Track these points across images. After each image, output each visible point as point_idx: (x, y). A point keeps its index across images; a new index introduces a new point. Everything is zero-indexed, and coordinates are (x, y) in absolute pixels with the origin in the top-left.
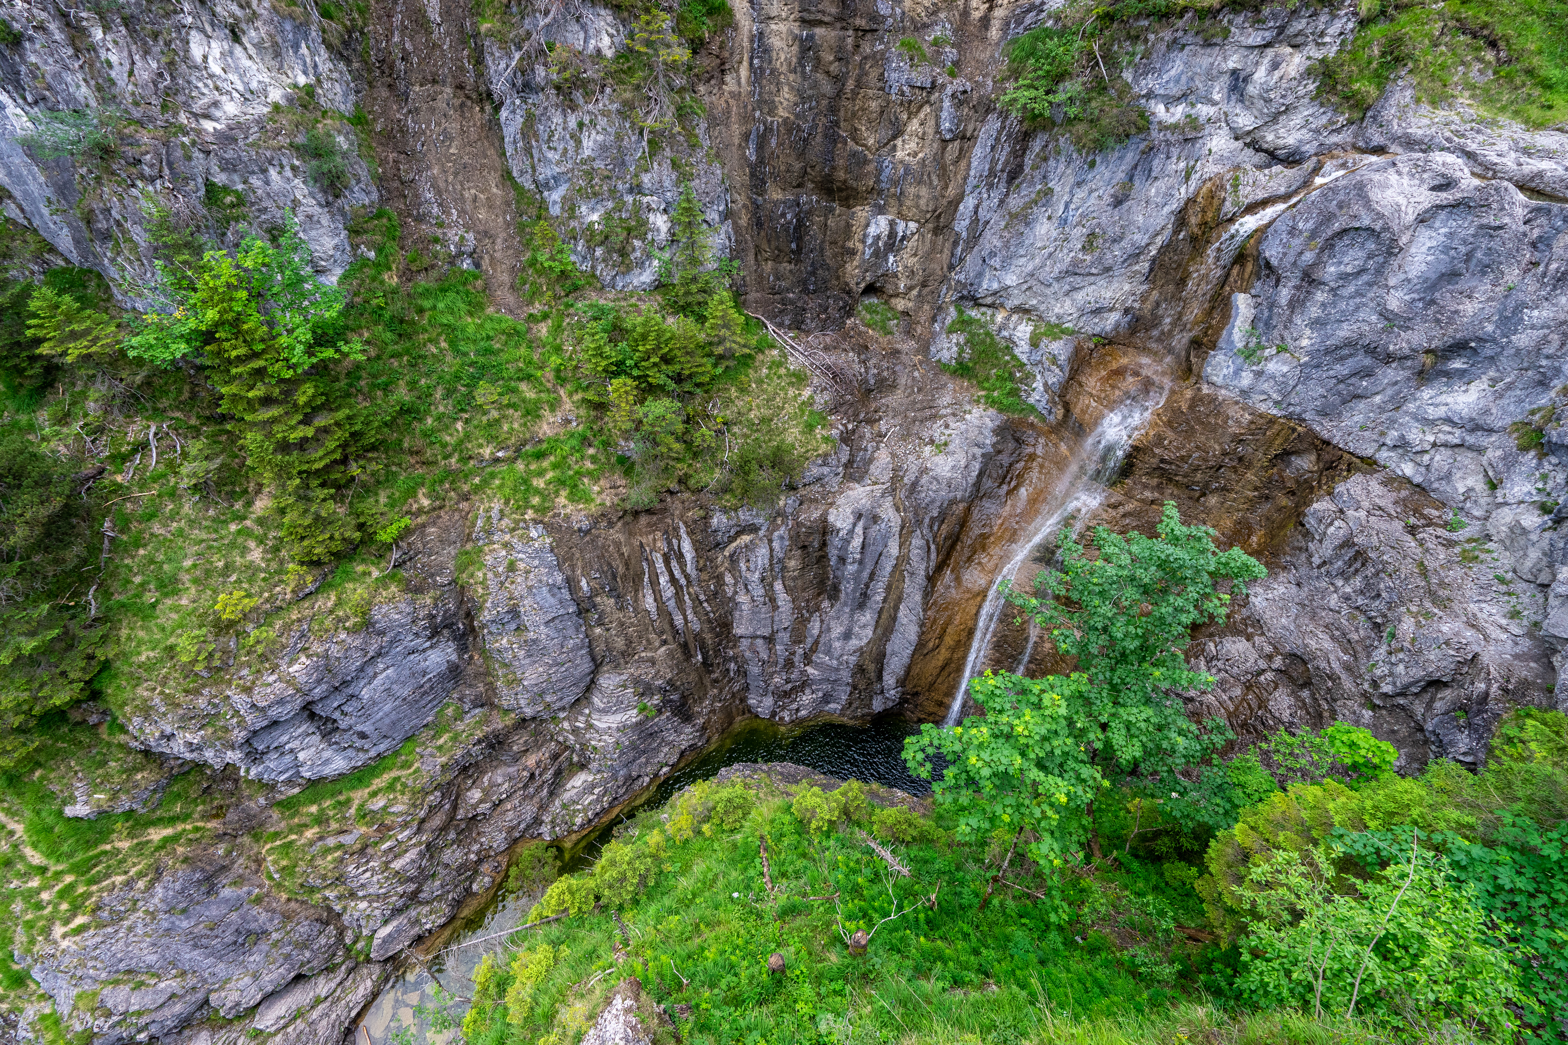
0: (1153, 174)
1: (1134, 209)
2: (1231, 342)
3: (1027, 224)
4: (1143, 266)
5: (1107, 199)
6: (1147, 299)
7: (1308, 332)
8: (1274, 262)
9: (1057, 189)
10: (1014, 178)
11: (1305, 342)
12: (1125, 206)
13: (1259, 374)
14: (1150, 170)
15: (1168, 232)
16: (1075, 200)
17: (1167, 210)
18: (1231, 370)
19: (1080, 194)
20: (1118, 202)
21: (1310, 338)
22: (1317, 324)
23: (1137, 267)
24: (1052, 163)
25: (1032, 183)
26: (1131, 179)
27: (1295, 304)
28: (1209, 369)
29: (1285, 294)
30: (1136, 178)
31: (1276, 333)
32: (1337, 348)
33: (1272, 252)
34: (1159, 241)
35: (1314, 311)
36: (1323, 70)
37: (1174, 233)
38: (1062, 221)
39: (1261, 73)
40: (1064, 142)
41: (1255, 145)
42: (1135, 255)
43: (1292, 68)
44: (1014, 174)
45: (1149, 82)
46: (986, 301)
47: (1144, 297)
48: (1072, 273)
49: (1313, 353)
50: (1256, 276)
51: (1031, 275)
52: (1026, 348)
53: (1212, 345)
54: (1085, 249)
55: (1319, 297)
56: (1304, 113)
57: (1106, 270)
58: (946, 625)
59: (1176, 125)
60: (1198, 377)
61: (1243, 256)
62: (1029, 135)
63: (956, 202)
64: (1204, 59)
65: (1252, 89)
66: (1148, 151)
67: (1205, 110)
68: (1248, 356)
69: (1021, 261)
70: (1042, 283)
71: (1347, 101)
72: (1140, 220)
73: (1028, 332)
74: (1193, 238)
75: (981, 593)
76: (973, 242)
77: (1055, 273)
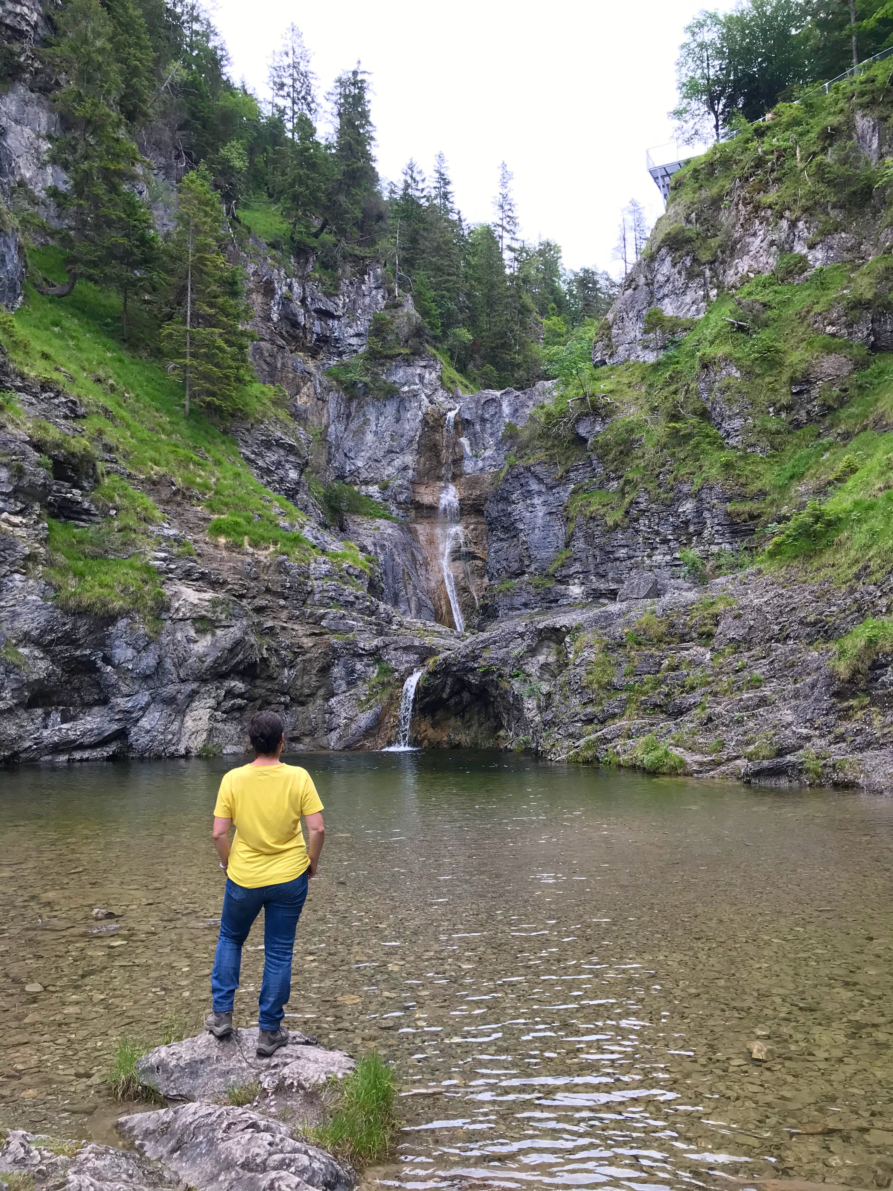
0: (407, 409)
1: (404, 423)
2: (467, 454)
3: (363, 434)
4: (415, 446)
5: (393, 420)
7: (490, 439)
8: (469, 419)
9: (371, 418)
10: (349, 418)
11: (491, 442)
12: (401, 422)
13: (483, 460)
14: (405, 407)
15: (420, 430)
16: (380, 422)
17: (417, 420)
18: (473, 464)
19: (382, 419)
20: (398, 421)
21: (492, 440)
22: (492, 435)
23: (413, 447)
24: (366, 408)
25: (359, 418)
26: (399, 412)
27: (483, 430)
28: (464, 468)
29: (478, 427)
30: (401, 411)
31: (480, 444)
32: (502, 440)
33: (467, 416)
34: (418, 434)
35: (490, 431)
36: (440, 378)
37: (423, 429)
38: (376, 433)
39: (427, 376)
40: (369, 399)
41: (431, 402)
42: (411, 441)
43: (434, 375)
44: (349, 416)
45: (394, 378)
46: (348, 480)
47: (418, 463)
48: (390, 451)
49: (496, 445)
50: (464, 429)
51: (369, 458)
52: (378, 495)
53: (462, 458)
54: (392, 440)
55: (488, 426)
56: (441, 392)
57: (402, 450)
58: (440, 600)
59: (408, 392)
60: (461, 475)
61: (456, 424)
62: (350, 400)
63: (327, 427)
64: (410, 370)
65: (426, 381)
66: (402, 400)
67: (415, 387)
68: (476, 456)
69: (363, 454)
70: (376, 461)
71: (449, 390)
72: (408, 427)
73: (376, 487)
74: (432, 427)
75: (443, 582)
76: (338, 447)
77: (382, 454)
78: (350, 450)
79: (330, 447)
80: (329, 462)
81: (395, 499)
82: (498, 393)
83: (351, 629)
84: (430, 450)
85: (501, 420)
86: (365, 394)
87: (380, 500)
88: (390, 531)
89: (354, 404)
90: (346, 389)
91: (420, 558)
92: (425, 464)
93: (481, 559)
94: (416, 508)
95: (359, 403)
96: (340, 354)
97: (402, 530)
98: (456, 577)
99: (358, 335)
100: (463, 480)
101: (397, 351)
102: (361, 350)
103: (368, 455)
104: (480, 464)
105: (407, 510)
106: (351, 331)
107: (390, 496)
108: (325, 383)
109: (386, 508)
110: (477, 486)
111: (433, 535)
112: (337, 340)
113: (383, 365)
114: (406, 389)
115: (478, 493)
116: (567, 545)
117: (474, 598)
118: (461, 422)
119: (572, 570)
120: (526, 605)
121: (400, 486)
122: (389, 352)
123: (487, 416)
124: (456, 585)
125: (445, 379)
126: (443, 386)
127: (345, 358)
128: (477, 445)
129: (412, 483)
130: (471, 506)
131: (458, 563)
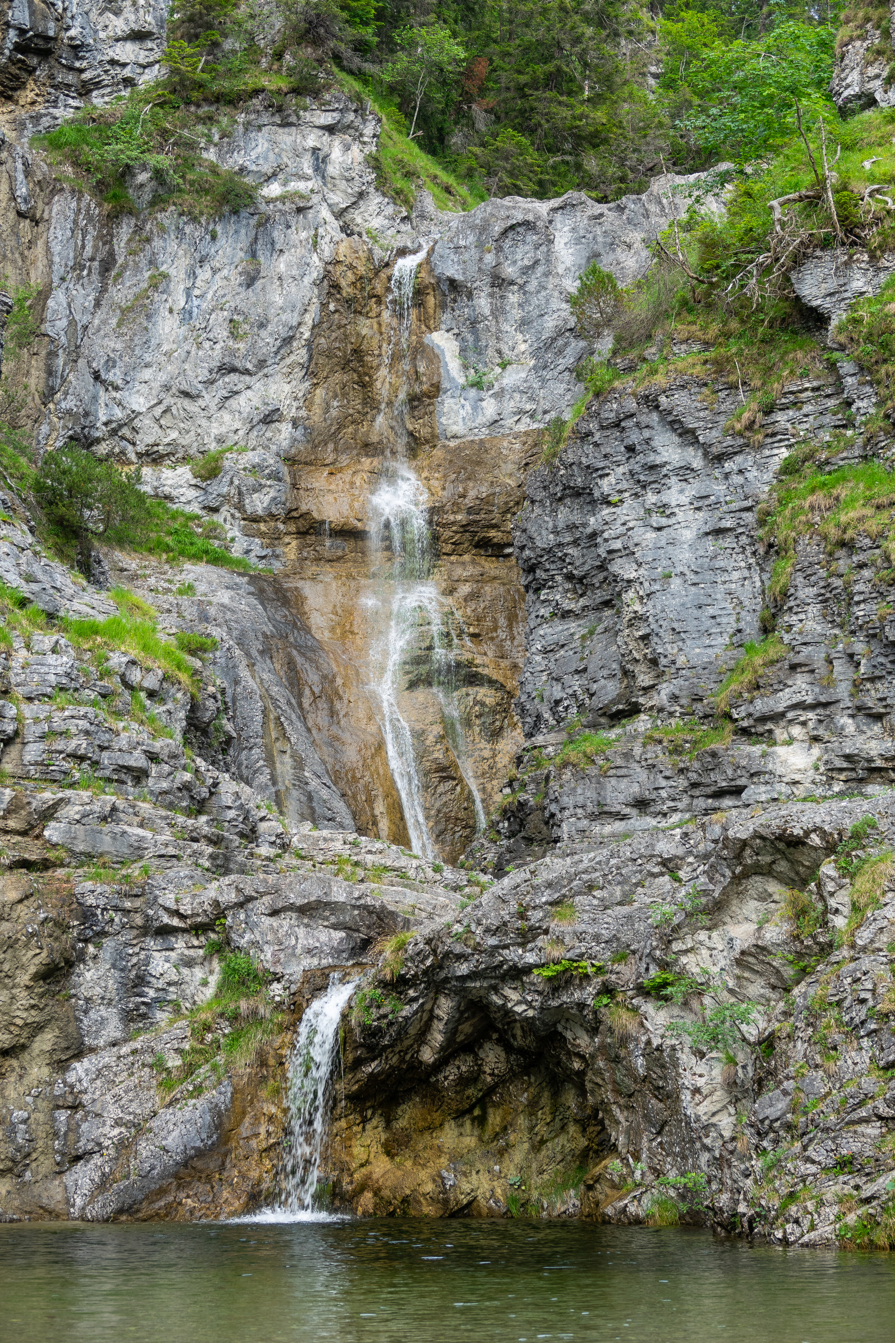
0: (278, 247)
1: (268, 287)
2: (452, 380)
3: (149, 317)
4: (300, 355)
5: (237, 279)
6: (312, 403)
7: (520, 337)
8: (459, 277)
9: (173, 272)
10: (107, 270)
11: (523, 347)
12: (259, 284)
13: (499, 395)
14: (273, 243)
15: (314, 309)
16: (199, 283)
17: (307, 280)
18: (468, 408)
19: (204, 274)
20: (251, 280)
21: (525, 341)
22: (524, 324)
23: (293, 357)
24: (157, 243)
25: (137, 269)
26: (254, 255)
27: (498, 312)
28: (443, 420)
29: (483, 303)
30: (260, 253)
31: (491, 352)
32: (554, 340)
33: (452, 270)
34: (309, 319)
35: (516, 314)
36: (374, 163)
37: (324, 306)
38: (187, 315)
39: (336, 154)
40: (167, 217)
41: (347, 230)
42: (288, 341)
43: (356, 154)
44: (107, 265)
45: (238, 159)
46: (102, 449)
47: (308, 401)
48: (228, 369)
49: (536, 353)
50: (443, 306)
51: (167, 388)
52: (192, 494)
53: (436, 390)
54: (234, 335)
55: (513, 298)
56: (375, 200)
57: (262, 364)
58: (370, 801)
59: (282, 199)
60: (432, 440)
61: (419, 292)
62: (113, 218)
63: (44, 295)
64: (286, 138)
65: (332, 170)
66: (264, 223)
67: (302, 186)
68: (477, 385)
69: (147, 374)
70: (186, 394)
71: (399, 196)
72: (279, 301)
73: (184, 473)
74: (349, 302)
75: (380, 746)
76: (75, 353)
77: (204, 374)
78: (110, 363)
79: (52, 355)
80: (48, 394)
81: (240, 507)
82: (543, 207)
83: (138, 851)
84: (345, 366)
85: (551, 282)
86: (157, 202)
87: (195, 509)
88: (224, 597)
89: (125, 231)
90: (100, 188)
91: (312, 677)
92: (327, 410)
93: (491, 682)
94: (301, 534)
95: (139, 229)
96: (85, 90)
97: (260, 595)
98: (419, 735)
99: (138, 36)
100: (438, 453)
101: (250, 81)
102: (147, 79)
103: (163, 377)
104: (490, 408)
105: (275, 538)
106: (119, 25)
107: (226, 498)
108: (42, 170)
109: (212, 532)
110: (481, 473)
111: (349, 612)
112: (77, 49)
113: (210, 119)
114: (274, 189)
115: (484, 491)
116: (767, 629)
117: (470, 798)
118: (436, 287)
119: (784, 699)
120: (642, 804)
121: (255, 469)
122: (225, 85)
123: (509, 271)
124: (420, 757)
125: (388, 165)
126: (382, 183)
127: (98, 100)
128: (479, 351)
129: (291, 460)
130: (465, 528)
131: (421, 694)
